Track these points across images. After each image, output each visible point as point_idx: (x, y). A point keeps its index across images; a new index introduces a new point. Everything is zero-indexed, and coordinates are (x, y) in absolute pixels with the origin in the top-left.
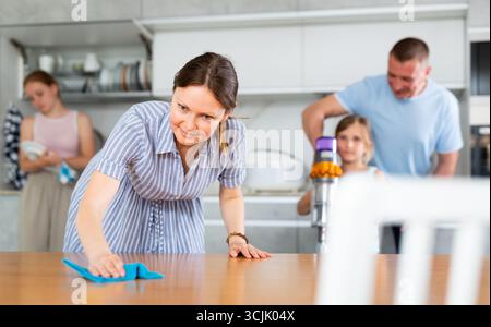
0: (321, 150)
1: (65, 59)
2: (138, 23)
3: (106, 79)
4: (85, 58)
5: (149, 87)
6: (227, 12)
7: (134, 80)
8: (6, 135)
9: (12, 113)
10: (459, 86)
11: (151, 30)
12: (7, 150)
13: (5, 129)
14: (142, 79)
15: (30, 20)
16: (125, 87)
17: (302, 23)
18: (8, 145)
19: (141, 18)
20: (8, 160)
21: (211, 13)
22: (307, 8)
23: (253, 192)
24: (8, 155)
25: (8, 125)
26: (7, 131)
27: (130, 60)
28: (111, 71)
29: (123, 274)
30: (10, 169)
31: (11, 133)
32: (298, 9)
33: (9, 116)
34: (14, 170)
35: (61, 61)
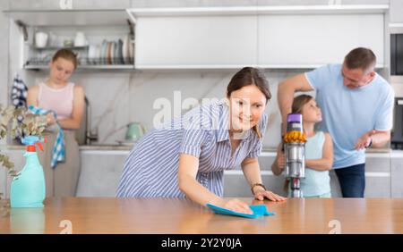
0: (292, 123)
1: (57, 35)
2: (129, 11)
3: (93, 53)
4: (75, 35)
5: (131, 61)
7: (117, 55)
8: (13, 100)
9: (17, 81)
11: (137, 16)
13: (13, 95)
14: (125, 54)
16: (109, 61)
19: (130, 7)
25: (15, 91)
26: (15, 97)
27: (115, 39)
28: (98, 46)
31: (17, 98)
33: (16, 84)
35: (54, 37)
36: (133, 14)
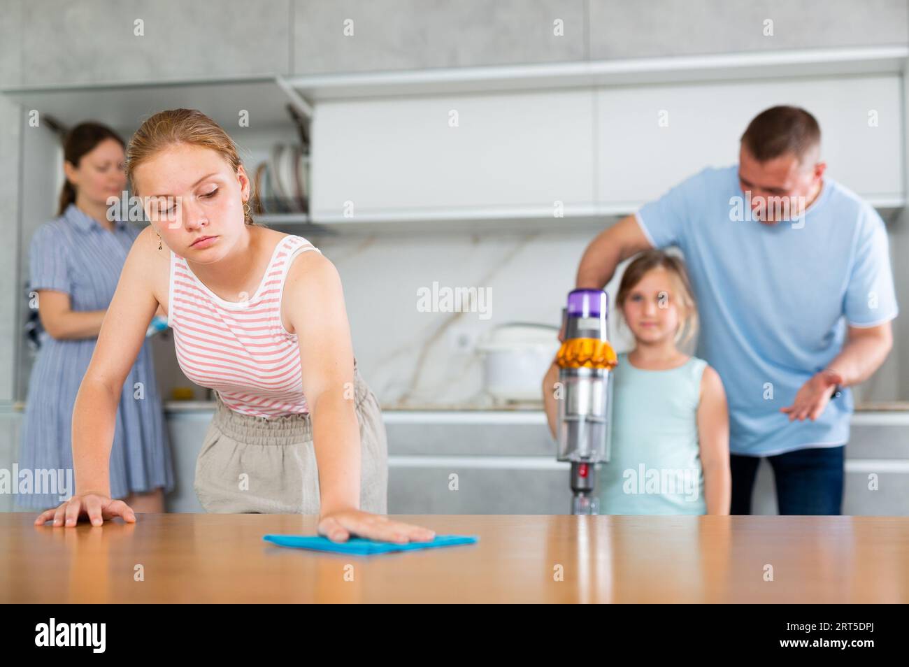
0: (577, 315)
2: (286, 85)
5: (304, 205)
6: (454, 65)
10: (894, 202)
11: (309, 98)
12: (32, 327)
15: (82, 80)
17: (595, 85)
19: (290, 76)
21: (423, 68)
22: (606, 56)
23: (502, 403)
32: (587, 59)
36: (299, 91)
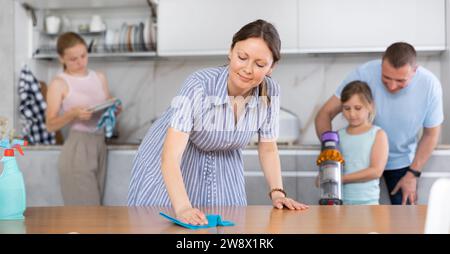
1: (70, 19)
3: (111, 39)
4: (90, 19)
5: (154, 47)
7: (138, 41)
8: (20, 94)
9: (25, 72)
12: (22, 108)
13: (20, 88)
14: (146, 40)
16: (129, 48)
18: (23, 103)
20: (23, 116)
24: (23, 112)
25: (22, 84)
26: (22, 90)
27: (136, 22)
28: (116, 31)
29: (207, 223)
30: (24, 125)
31: (25, 91)
33: (23, 76)
34: (28, 126)
35: (66, 21)
